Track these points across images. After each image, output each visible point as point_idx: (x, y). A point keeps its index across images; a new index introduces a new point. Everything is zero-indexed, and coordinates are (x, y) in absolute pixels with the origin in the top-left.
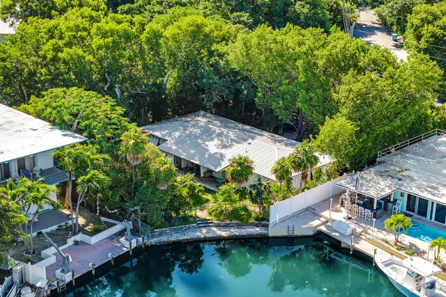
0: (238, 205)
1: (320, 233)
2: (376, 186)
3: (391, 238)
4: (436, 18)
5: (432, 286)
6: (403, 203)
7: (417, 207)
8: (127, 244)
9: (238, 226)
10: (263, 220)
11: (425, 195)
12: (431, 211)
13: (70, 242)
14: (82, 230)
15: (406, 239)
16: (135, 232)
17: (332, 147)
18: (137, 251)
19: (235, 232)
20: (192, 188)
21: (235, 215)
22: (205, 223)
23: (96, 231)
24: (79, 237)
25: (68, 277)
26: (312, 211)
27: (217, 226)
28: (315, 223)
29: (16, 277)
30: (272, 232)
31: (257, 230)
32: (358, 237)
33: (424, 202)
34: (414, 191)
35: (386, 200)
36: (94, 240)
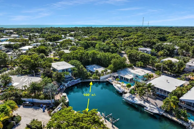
0: (96, 77)
1: (107, 81)
2: (116, 75)
3: (117, 82)
4: (130, 52)
5: (120, 88)
6: (120, 77)
7: (122, 78)
8: (80, 81)
9: (96, 80)
10: (99, 79)
11: (123, 76)
12: (124, 79)
13: (72, 81)
14: (74, 79)
15: (119, 82)
16: (81, 80)
17: (110, 69)
18: (81, 82)
19: (95, 80)
20: (89, 74)
21: (96, 78)
22: (91, 79)
23: (76, 79)
24: (73, 80)
25: (70, 85)
26: (107, 78)
27: (93, 80)
28: (107, 80)
29: (63, 85)
30: (100, 81)
31: (99, 80)
32: (112, 82)
33: (123, 77)
34: (121, 75)
35: (117, 76)
36: (75, 81)
